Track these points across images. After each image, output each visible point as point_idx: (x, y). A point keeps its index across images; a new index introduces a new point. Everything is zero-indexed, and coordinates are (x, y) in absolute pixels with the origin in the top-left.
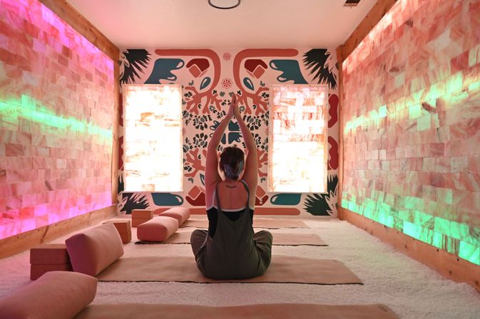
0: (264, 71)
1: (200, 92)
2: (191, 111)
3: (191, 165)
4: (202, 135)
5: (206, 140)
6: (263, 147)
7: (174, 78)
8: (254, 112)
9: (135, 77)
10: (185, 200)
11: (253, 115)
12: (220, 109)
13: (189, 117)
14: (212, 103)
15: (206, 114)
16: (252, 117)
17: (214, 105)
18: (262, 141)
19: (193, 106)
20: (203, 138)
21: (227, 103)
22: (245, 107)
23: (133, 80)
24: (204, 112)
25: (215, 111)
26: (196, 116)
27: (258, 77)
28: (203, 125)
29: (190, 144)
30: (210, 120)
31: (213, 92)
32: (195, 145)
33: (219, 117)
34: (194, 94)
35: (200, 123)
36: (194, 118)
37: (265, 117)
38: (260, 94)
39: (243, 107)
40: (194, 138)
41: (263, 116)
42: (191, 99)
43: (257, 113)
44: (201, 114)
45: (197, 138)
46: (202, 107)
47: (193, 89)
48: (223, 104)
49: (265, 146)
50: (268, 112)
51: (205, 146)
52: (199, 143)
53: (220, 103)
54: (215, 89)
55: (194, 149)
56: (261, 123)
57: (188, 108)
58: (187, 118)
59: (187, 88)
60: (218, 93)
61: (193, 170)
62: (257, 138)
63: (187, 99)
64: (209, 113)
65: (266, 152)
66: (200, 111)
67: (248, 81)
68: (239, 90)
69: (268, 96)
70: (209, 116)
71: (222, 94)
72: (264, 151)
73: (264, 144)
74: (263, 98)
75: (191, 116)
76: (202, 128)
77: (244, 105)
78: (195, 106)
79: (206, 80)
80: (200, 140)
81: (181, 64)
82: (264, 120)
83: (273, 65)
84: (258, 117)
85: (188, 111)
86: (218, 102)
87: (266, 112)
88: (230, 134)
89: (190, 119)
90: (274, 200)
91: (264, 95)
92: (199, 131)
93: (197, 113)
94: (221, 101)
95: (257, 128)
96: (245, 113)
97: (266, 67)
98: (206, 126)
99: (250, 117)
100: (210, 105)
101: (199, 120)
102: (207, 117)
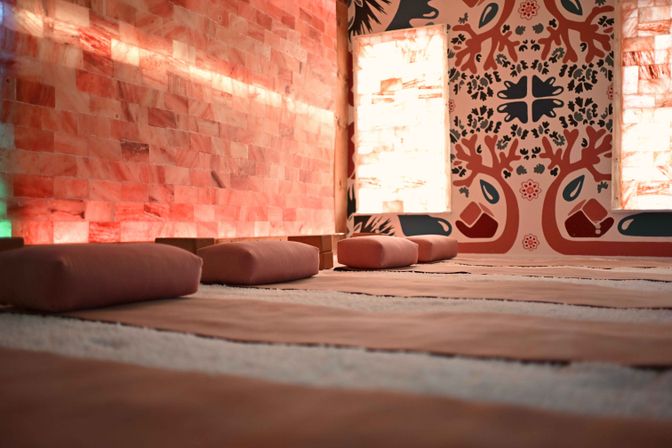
1: (479, 31)
2: (463, 68)
3: (464, 164)
4: (483, 109)
5: (492, 118)
6: (601, 123)
7: (433, 14)
8: (582, 56)
9: (372, 22)
10: (455, 228)
11: (581, 62)
12: (515, 58)
13: (460, 78)
14: (501, 49)
15: (491, 71)
16: (579, 67)
17: (505, 52)
18: (600, 111)
19: (466, 58)
20: (485, 115)
21: (529, 45)
22: (565, 50)
23: (369, 27)
24: (486, 67)
25: (506, 64)
26: (472, 77)
28: (485, 91)
29: (462, 127)
30: (498, 80)
31: (502, 28)
32: (471, 128)
33: (514, 74)
34: (468, 36)
35: (480, 88)
36: (468, 80)
37: (606, 65)
38: (595, 21)
39: (561, 50)
40: (470, 117)
41: (600, 63)
42: (463, 46)
43: (589, 58)
44: (481, 72)
45: (474, 116)
46: (483, 59)
47: (467, 28)
48: (521, 49)
49: (606, 121)
50: (612, 54)
51: (490, 129)
52: (479, 125)
53: (517, 48)
54: (507, 23)
55: (469, 136)
56: (597, 77)
57: (457, 64)
58: (457, 82)
59: (456, 28)
60: (513, 29)
61: (469, 173)
62: (590, 106)
63: (456, 48)
64: (495, 68)
65: (608, 132)
66: (480, 66)
68: (552, 18)
69: (611, 22)
70: (495, 73)
71: (520, 30)
72: (603, 131)
73: (604, 117)
74: (601, 27)
75: (464, 76)
76: (483, 97)
77: (563, 45)
78: (471, 58)
79: (490, 8)
80: (480, 119)
82: (604, 70)
84: (591, 65)
85: (458, 69)
86: (511, 46)
87: (607, 53)
89: (462, 83)
90: (625, 226)
91: (602, 21)
92: (478, 103)
93: (474, 70)
94: (517, 43)
95: (588, 87)
96: (565, 61)
98: (490, 93)
99: (575, 66)
100: (497, 53)
101: (478, 82)
102: (493, 76)
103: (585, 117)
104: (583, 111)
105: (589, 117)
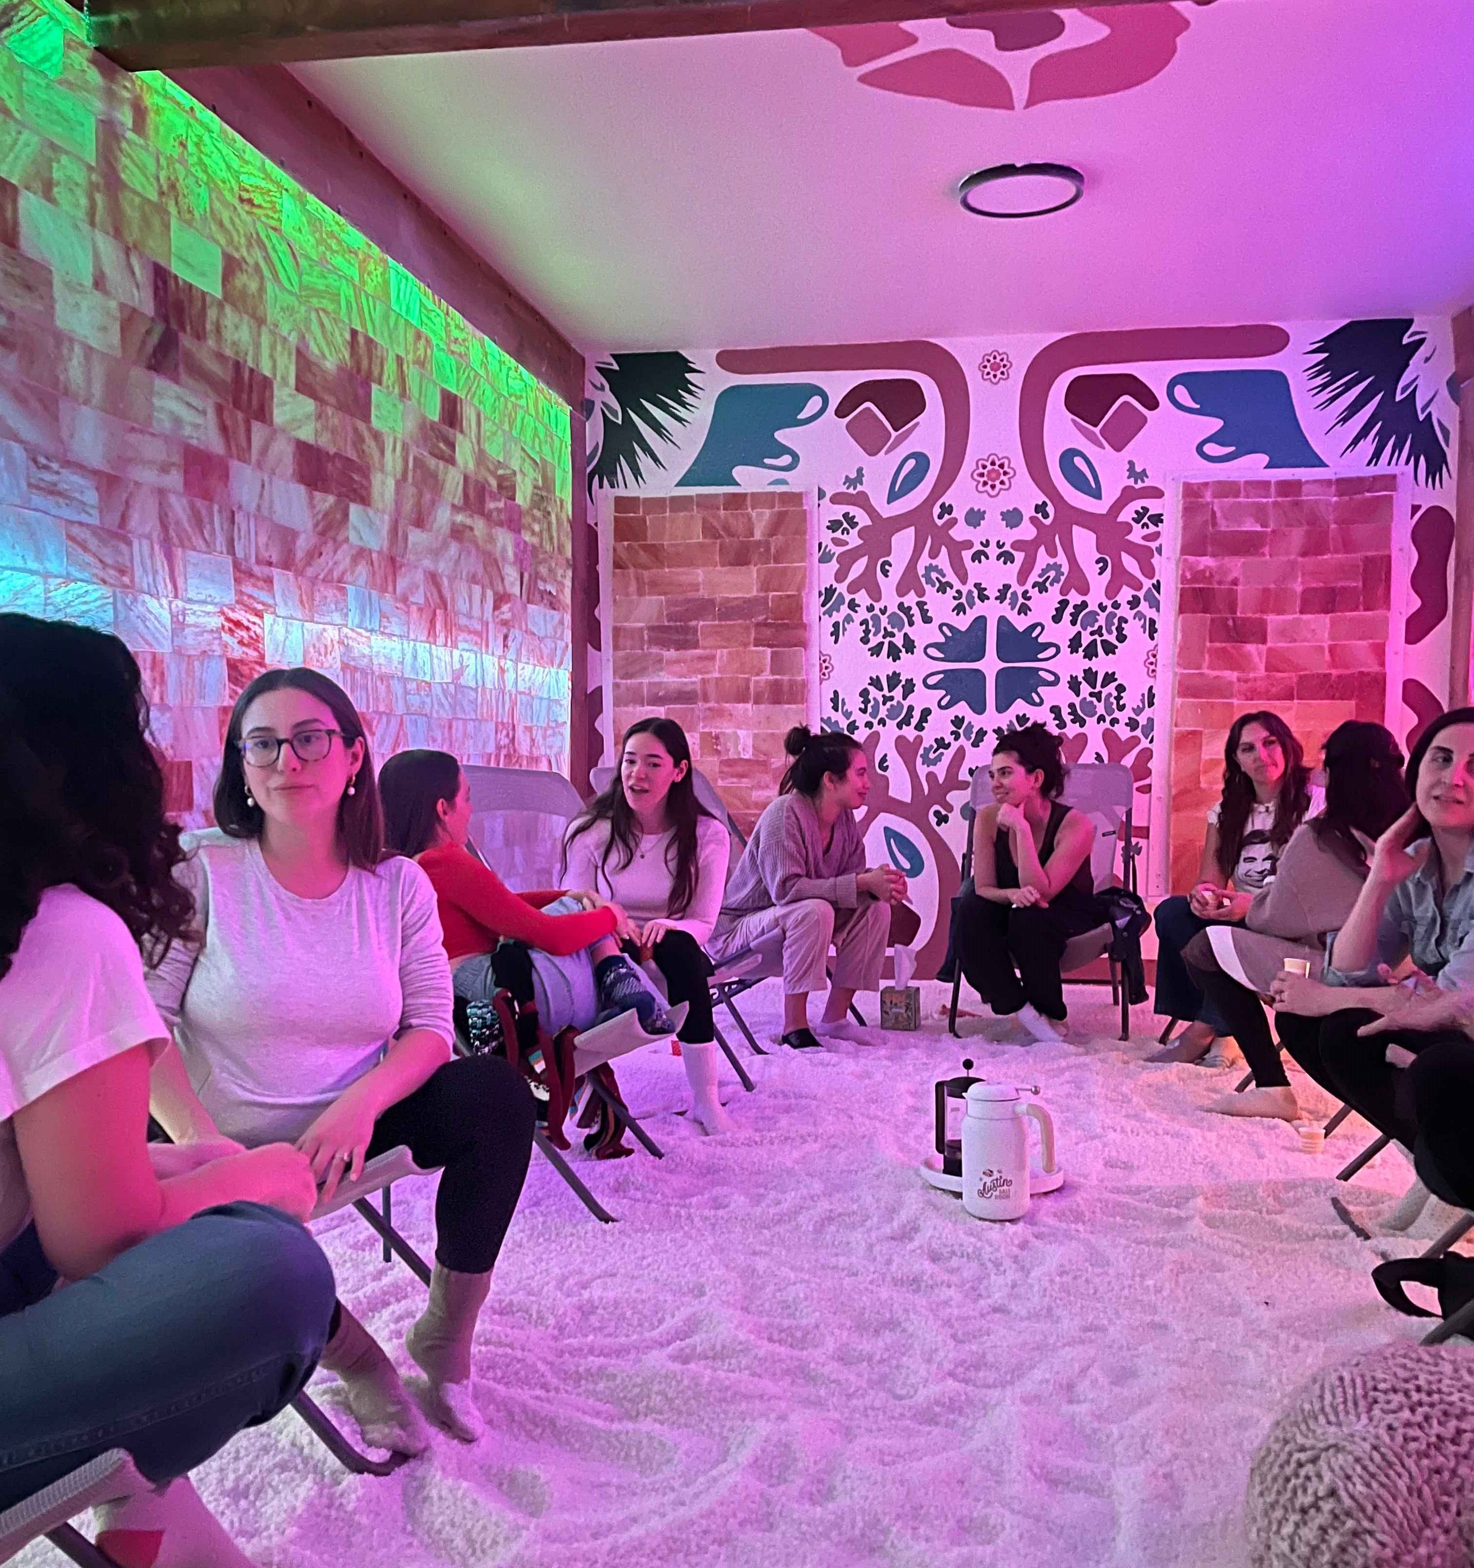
0: (1143, 421)
1: (887, 511)
2: (853, 588)
4: (894, 680)
5: (911, 699)
6: (1133, 724)
7: (786, 460)
8: (1098, 583)
9: (644, 461)
11: (1096, 597)
12: (963, 579)
13: (845, 610)
14: (934, 555)
15: (911, 599)
16: (1093, 607)
17: (943, 560)
18: (1130, 699)
19: (858, 568)
20: (898, 692)
21: (993, 551)
22: (1065, 569)
23: (637, 472)
24: (902, 590)
25: (943, 588)
26: (870, 609)
27: (1118, 448)
28: (899, 641)
29: (847, 715)
30: (927, 620)
31: (937, 510)
32: (867, 718)
33: (960, 609)
34: (863, 519)
35: (888, 634)
36: (862, 614)
37: (1144, 607)
38: (1127, 515)
39: (1057, 567)
40: (864, 693)
41: (1134, 603)
42: (853, 540)
43: (1112, 590)
44: (890, 600)
45: (873, 693)
46: (896, 572)
47: (862, 501)
48: (976, 557)
49: (1142, 720)
50: (1157, 586)
51: (906, 721)
52: (883, 712)
53: (967, 555)
54: (946, 499)
56: (1127, 629)
57: (840, 576)
58: (839, 617)
59: (837, 499)
60: (959, 513)
62: (1111, 688)
63: (837, 542)
64: (921, 593)
65: (1145, 743)
66: (888, 585)
67: (1078, 461)
68: (1041, 498)
69: (1157, 519)
70: (921, 605)
71: (975, 518)
72: (1135, 741)
73: (1138, 711)
74: (1136, 527)
75: (853, 605)
76: (894, 654)
77: (1061, 559)
78: (870, 569)
79: (911, 463)
80: (886, 699)
81: (815, 403)
82: (1140, 616)
83: (1181, 393)
84: (1116, 606)
85: (842, 588)
86: (956, 549)
87: (1147, 584)
88: (1000, 673)
89: (848, 619)
91: (1139, 516)
92: (884, 666)
93: (875, 594)
94: (969, 544)
95: (1109, 649)
96: (1064, 591)
97: (1152, 403)
98: (910, 646)
99: (1084, 605)
100: (924, 561)
101: (884, 621)
102: (915, 611)
103: (1100, 709)
104: (1098, 696)
105: (1110, 711)
